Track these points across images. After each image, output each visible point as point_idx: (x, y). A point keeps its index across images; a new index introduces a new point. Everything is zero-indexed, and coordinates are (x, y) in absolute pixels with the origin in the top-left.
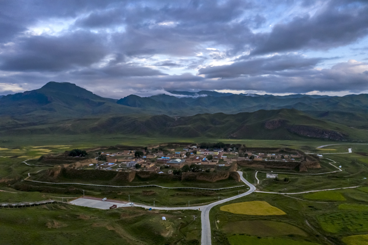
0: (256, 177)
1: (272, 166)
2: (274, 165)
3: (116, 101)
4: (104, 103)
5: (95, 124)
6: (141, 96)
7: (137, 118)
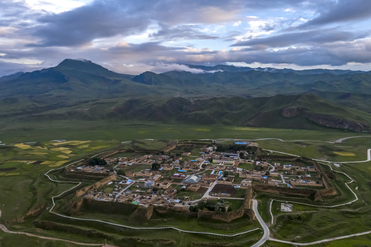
0: (270, 211)
1: (287, 192)
2: (289, 191)
3: (133, 77)
4: (120, 81)
5: (112, 108)
6: (157, 73)
7: (153, 102)
